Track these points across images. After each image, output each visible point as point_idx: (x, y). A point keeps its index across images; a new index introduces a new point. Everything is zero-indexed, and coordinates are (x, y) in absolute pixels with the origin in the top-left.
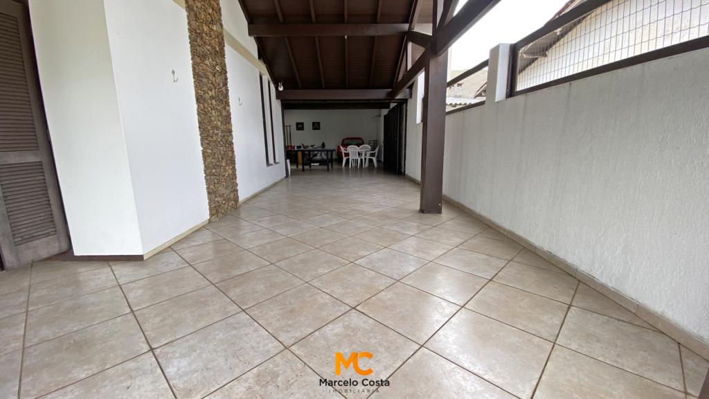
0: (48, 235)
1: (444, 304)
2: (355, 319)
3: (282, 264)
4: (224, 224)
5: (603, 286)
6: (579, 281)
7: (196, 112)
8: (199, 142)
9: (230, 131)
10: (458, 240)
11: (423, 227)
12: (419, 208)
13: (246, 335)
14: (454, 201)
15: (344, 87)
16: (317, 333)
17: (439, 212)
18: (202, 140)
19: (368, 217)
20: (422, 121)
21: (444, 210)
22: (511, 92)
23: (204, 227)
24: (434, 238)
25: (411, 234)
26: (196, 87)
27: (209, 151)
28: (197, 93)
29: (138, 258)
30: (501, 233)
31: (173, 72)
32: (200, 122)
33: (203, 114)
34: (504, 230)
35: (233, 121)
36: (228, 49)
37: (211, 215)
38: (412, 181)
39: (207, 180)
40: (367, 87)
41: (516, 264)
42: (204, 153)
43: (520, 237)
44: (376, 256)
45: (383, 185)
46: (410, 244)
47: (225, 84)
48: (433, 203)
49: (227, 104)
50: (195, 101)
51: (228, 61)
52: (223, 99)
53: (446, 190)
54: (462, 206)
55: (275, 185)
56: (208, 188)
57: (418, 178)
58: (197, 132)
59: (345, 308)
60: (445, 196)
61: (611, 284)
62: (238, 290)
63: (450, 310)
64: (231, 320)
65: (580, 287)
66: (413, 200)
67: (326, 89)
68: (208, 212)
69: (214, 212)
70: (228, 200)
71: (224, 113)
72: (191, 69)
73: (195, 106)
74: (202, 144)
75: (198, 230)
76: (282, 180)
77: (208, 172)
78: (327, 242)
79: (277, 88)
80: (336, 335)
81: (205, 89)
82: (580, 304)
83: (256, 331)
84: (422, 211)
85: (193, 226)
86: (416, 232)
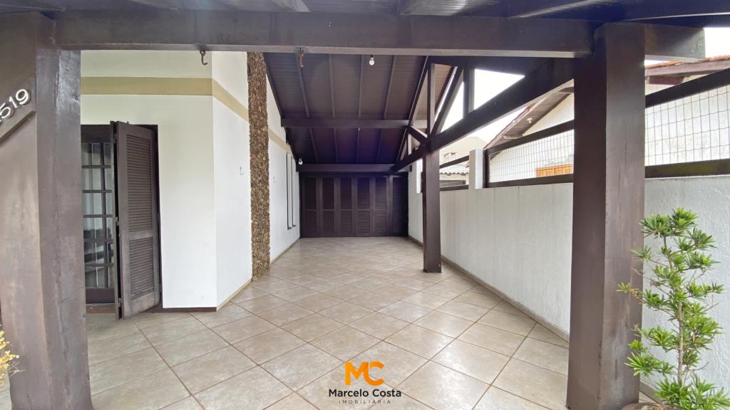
0: (149, 291)
1: (444, 337)
2: (384, 346)
3: (324, 312)
4: (264, 283)
5: (549, 324)
6: (537, 322)
7: (250, 194)
8: (250, 217)
9: (268, 205)
10: (455, 295)
11: (427, 284)
12: (422, 268)
13: (316, 356)
14: (451, 262)
15: (355, 163)
16: (362, 355)
17: (439, 271)
18: (253, 214)
19: (381, 276)
20: (422, 191)
21: (443, 270)
22: (487, 184)
23: (248, 285)
24: (436, 293)
25: (418, 290)
26: (252, 176)
27: (256, 223)
28: (252, 179)
29: (213, 309)
30: (486, 288)
31: (241, 168)
32: (252, 202)
33: (254, 194)
34: (489, 286)
35: (270, 197)
36: (271, 143)
37: (254, 275)
38: (415, 242)
39: (253, 246)
40: (375, 163)
41: (494, 311)
42: (253, 224)
43: (500, 292)
44: (392, 306)
45: (390, 246)
46: (417, 298)
47: (267, 169)
48: (434, 264)
49: (268, 184)
50: (250, 186)
51: (270, 151)
52: (265, 181)
53: (444, 252)
54: (458, 266)
55: (291, 246)
56: (253, 253)
57: (421, 239)
58: (250, 209)
59: (376, 341)
60: (443, 257)
61: (553, 323)
62: (299, 330)
63: (446, 341)
64: (302, 348)
65: (536, 326)
66: (416, 260)
67: (339, 163)
68: (251, 272)
69: (256, 272)
70: (264, 262)
71: (266, 192)
72: (249, 163)
73: (250, 190)
74: (252, 218)
75: (245, 288)
76: (297, 241)
77: (254, 239)
78: (353, 296)
79: (297, 163)
80: (375, 355)
81: (256, 176)
82: (533, 336)
83: (322, 354)
84: (425, 271)
85: (242, 285)
86: (421, 288)
